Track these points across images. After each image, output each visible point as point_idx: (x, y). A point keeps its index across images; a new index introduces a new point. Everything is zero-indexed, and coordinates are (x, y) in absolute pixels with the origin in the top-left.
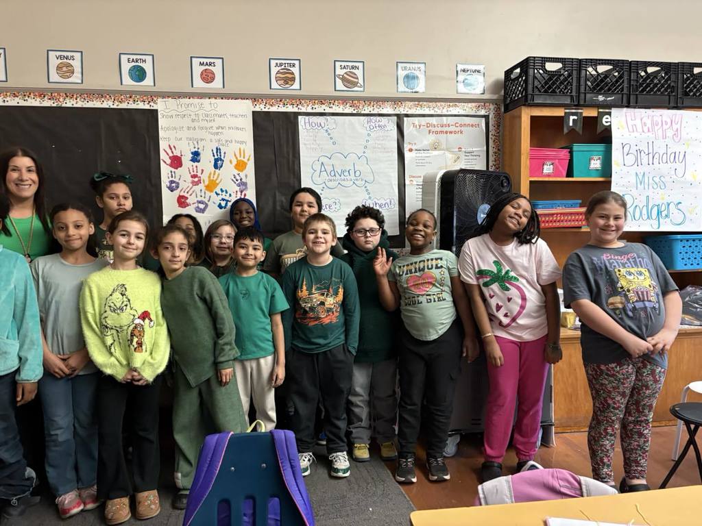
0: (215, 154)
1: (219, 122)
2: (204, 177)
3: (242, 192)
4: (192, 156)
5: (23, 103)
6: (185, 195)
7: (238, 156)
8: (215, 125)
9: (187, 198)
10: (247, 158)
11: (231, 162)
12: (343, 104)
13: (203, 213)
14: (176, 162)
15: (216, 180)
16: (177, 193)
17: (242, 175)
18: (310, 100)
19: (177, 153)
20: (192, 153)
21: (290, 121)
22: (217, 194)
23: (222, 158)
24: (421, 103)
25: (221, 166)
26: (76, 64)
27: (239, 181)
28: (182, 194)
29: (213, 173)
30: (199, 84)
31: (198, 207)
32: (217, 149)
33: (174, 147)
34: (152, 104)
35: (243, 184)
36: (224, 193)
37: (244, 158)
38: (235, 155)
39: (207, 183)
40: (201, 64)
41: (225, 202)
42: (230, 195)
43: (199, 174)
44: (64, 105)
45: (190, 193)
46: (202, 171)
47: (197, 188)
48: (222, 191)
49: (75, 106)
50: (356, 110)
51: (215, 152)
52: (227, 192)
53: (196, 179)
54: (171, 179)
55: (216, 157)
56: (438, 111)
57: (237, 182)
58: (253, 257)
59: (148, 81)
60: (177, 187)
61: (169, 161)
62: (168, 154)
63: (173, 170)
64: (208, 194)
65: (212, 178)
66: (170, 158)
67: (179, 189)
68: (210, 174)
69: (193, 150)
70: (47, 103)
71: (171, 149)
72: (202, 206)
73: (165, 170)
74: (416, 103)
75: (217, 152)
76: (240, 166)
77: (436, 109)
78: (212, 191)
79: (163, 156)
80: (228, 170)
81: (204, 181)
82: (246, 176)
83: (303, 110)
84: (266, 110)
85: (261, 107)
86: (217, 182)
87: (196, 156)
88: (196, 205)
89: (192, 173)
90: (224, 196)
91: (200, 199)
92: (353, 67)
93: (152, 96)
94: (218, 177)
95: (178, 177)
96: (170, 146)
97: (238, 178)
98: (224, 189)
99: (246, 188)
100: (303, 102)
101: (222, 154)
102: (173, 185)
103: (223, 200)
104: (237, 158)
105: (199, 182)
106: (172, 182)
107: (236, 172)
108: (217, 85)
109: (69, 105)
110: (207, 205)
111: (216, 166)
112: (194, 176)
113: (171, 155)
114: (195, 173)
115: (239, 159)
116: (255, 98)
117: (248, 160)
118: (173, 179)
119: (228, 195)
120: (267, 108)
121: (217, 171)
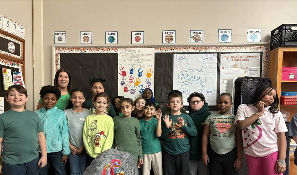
0: (139, 71)
1: (141, 57)
2: (135, 80)
3: (149, 86)
4: (130, 71)
5: (71, 52)
6: (127, 87)
7: (148, 71)
8: (140, 59)
9: (127, 88)
10: (151, 72)
11: (145, 74)
12: (193, 48)
13: (133, 94)
14: (124, 74)
15: (139, 81)
16: (124, 86)
17: (149, 79)
18: (179, 47)
19: (125, 70)
20: (130, 70)
21: (170, 56)
22: (139, 87)
23: (142, 72)
24: (229, 47)
25: (141, 75)
26: (90, 36)
27: (148, 81)
28: (126, 86)
29: (138, 78)
30: (134, 42)
31: (132, 92)
32: (140, 68)
33: (124, 68)
34: (116, 51)
35: (149, 83)
36: (142, 86)
37: (150, 72)
38: (147, 71)
39: (135, 82)
40: (135, 34)
41: (142, 90)
42: (144, 87)
43: (133, 79)
44: (85, 52)
45: (129, 86)
46: (134, 77)
47: (132, 84)
48: (141, 85)
49: (89, 52)
50: (199, 51)
51: (139, 70)
52: (143, 86)
53: (131, 81)
54: (122, 80)
55: (139, 72)
56: (237, 50)
57: (147, 82)
58: (150, 113)
59: (115, 42)
60: (124, 84)
61: (121, 73)
62: (121, 71)
63: (123, 77)
64: (136, 86)
65: (137, 80)
66: (122, 72)
67: (125, 84)
68: (137, 79)
69: (131, 69)
70: (79, 52)
71: (122, 68)
72: (133, 91)
73: (120, 77)
74: (227, 47)
75: (140, 70)
76: (149, 75)
77: (236, 50)
78: (137, 86)
79: (119, 71)
80: (144, 77)
81: (134, 81)
82: (151, 79)
83: (176, 52)
84: (160, 52)
85: (158, 51)
86: (139, 82)
87: (132, 71)
88: (131, 91)
89: (130, 78)
90: (142, 87)
91: (132, 88)
92: (198, 33)
93: (116, 47)
94: (140, 80)
95: (124, 80)
96: (122, 67)
97: (148, 80)
98: (142, 85)
99: (151, 84)
100: (176, 48)
101: (142, 71)
102: (123, 83)
103: (141, 89)
104: (147, 72)
105: (132, 82)
106: (122, 82)
107: (147, 78)
108: (141, 42)
109: (87, 52)
110: (135, 91)
111: (139, 76)
112: (131, 79)
113: (122, 71)
114: (131, 78)
115: (148, 72)
116: (156, 47)
117: (152, 73)
118: (123, 80)
119: (143, 87)
120: (161, 51)
121: (140, 77)
